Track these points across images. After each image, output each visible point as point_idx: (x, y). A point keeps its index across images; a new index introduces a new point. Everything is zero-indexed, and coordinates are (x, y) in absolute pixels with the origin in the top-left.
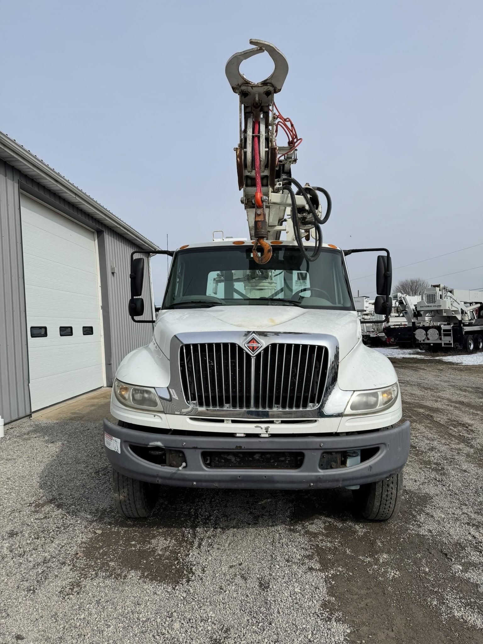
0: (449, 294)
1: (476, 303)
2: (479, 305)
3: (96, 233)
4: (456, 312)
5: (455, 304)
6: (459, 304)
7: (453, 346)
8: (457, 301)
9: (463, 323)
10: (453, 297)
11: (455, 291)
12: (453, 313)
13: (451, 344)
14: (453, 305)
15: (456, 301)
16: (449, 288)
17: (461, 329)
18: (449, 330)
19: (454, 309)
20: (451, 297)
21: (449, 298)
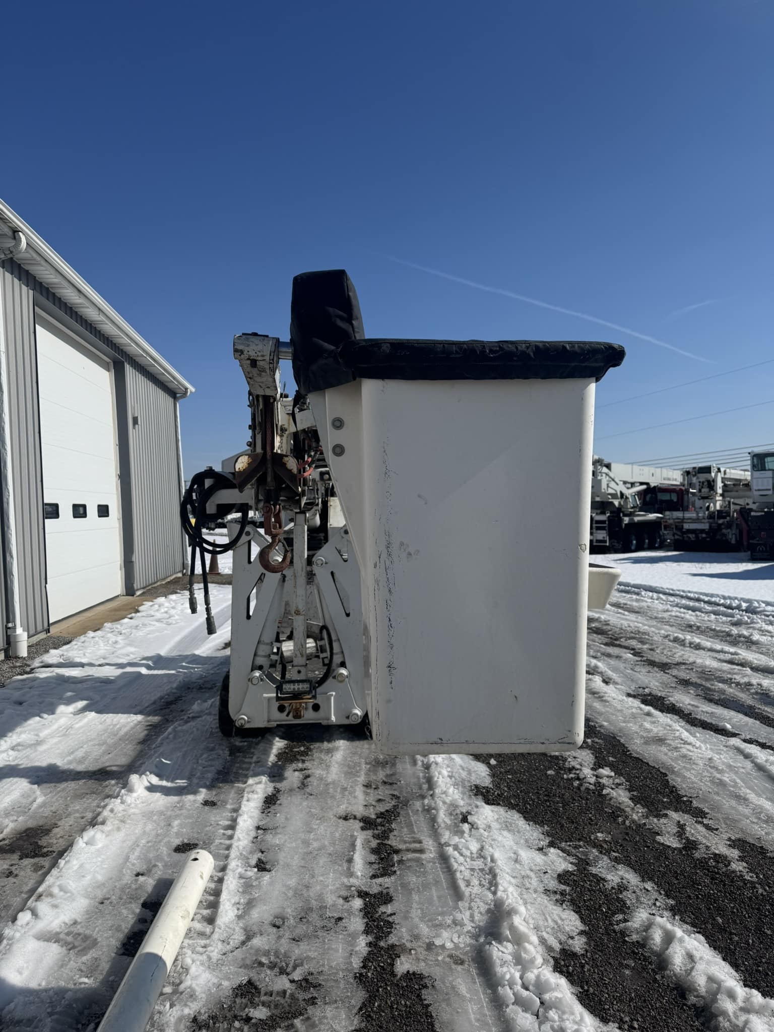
0: (605, 470)
1: (642, 484)
2: (644, 487)
3: (112, 364)
4: (614, 496)
5: (612, 484)
6: (617, 484)
7: (608, 544)
8: (616, 480)
9: (623, 512)
10: (611, 475)
11: (613, 466)
12: (610, 497)
13: (605, 542)
14: (610, 485)
15: (613, 480)
16: (606, 461)
17: (621, 520)
18: (603, 522)
19: (610, 491)
20: (607, 474)
21: (604, 475)
